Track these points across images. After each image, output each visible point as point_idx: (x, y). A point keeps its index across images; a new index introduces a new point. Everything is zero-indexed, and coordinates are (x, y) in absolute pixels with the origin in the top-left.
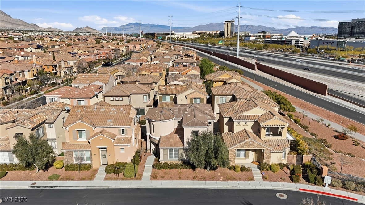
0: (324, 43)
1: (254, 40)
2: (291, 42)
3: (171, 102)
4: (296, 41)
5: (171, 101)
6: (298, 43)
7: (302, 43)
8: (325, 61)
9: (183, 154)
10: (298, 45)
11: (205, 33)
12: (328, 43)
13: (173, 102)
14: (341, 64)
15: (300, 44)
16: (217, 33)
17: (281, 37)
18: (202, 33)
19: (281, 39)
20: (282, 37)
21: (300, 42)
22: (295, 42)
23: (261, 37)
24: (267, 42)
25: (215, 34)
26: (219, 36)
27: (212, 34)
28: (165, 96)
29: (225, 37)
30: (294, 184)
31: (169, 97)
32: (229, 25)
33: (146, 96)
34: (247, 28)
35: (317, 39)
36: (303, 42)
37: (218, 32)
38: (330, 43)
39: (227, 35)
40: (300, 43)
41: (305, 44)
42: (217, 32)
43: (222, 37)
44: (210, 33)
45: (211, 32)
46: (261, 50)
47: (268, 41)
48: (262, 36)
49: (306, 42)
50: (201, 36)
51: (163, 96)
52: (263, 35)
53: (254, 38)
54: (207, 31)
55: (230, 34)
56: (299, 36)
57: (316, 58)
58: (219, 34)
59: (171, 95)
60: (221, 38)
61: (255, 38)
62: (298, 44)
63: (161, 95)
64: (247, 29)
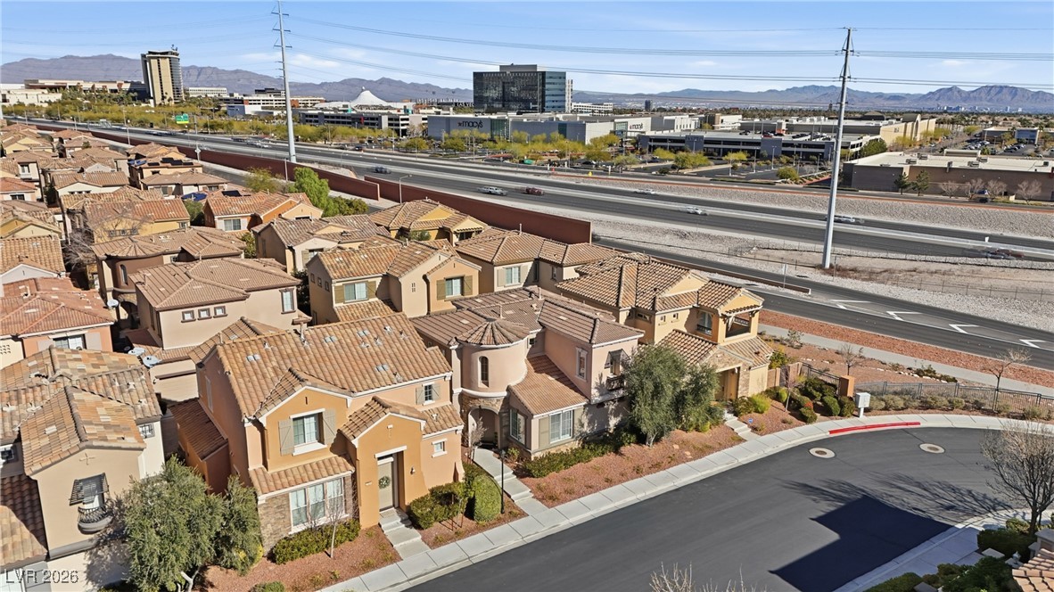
0: (460, 124)
1: (259, 112)
2: (377, 119)
3: (371, 300)
4: (391, 117)
5: (369, 296)
6: (397, 122)
7: (408, 124)
8: (495, 167)
9: (583, 421)
10: (396, 127)
11: (74, 88)
12: (471, 124)
13: (377, 299)
14: (538, 174)
15: (403, 125)
16: (121, 89)
17: (344, 106)
18: (64, 87)
19: (344, 111)
20: (347, 106)
21: (403, 120)
22: (389, 119)
23: (274, 106)
24: (313, 119)
25: (112, 91)
26: (134, 99)
27: (104, 90)
28: (354, 284)
29: (158, 103)
30: (810, 426)
31: (364, 284)
32: (165, 63)
33: (288, 293)
34: (199, 75)
35: (439, 113)
36: (407, 119)
37: (126, 87)
38: (475, 124)
39: (163, 98)
40: (401, 122)
41: (413, 127)
42: (120, 85)
43: (144, 102)
44: (93, 87)
45: (99, 86)
46: (315, 141)
47: (311, 116)
48: (274, 102)
49: (416, 121)
50: (63, 97)
51: (346, 285)
52: (273, 98)
53: (258, 108)
54: (82, 82)
55: (170, 95)
56: (385, 104)
57: (474, 163)
58: (130, 91)
59: (370, 280)
60: (143, 105)
61: (263, 108)
62: (398, 125)
63: (341, 284)
64: (202, 77)
